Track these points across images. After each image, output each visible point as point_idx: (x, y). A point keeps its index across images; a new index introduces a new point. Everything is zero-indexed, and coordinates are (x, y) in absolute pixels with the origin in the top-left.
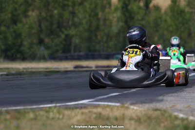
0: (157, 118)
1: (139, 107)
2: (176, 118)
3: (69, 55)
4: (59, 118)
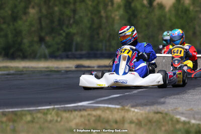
0: (158, 122)
1: (140, 109)
2: (178, 121)
3: (70, 53)
4: (57, 121)
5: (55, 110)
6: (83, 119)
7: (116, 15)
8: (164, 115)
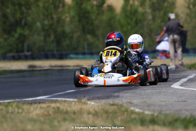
2: (133, 112)
4: (18, 113)
5: (15, 104)
6: (42, 111)
7: (66, 17)
8: (120, 107)
